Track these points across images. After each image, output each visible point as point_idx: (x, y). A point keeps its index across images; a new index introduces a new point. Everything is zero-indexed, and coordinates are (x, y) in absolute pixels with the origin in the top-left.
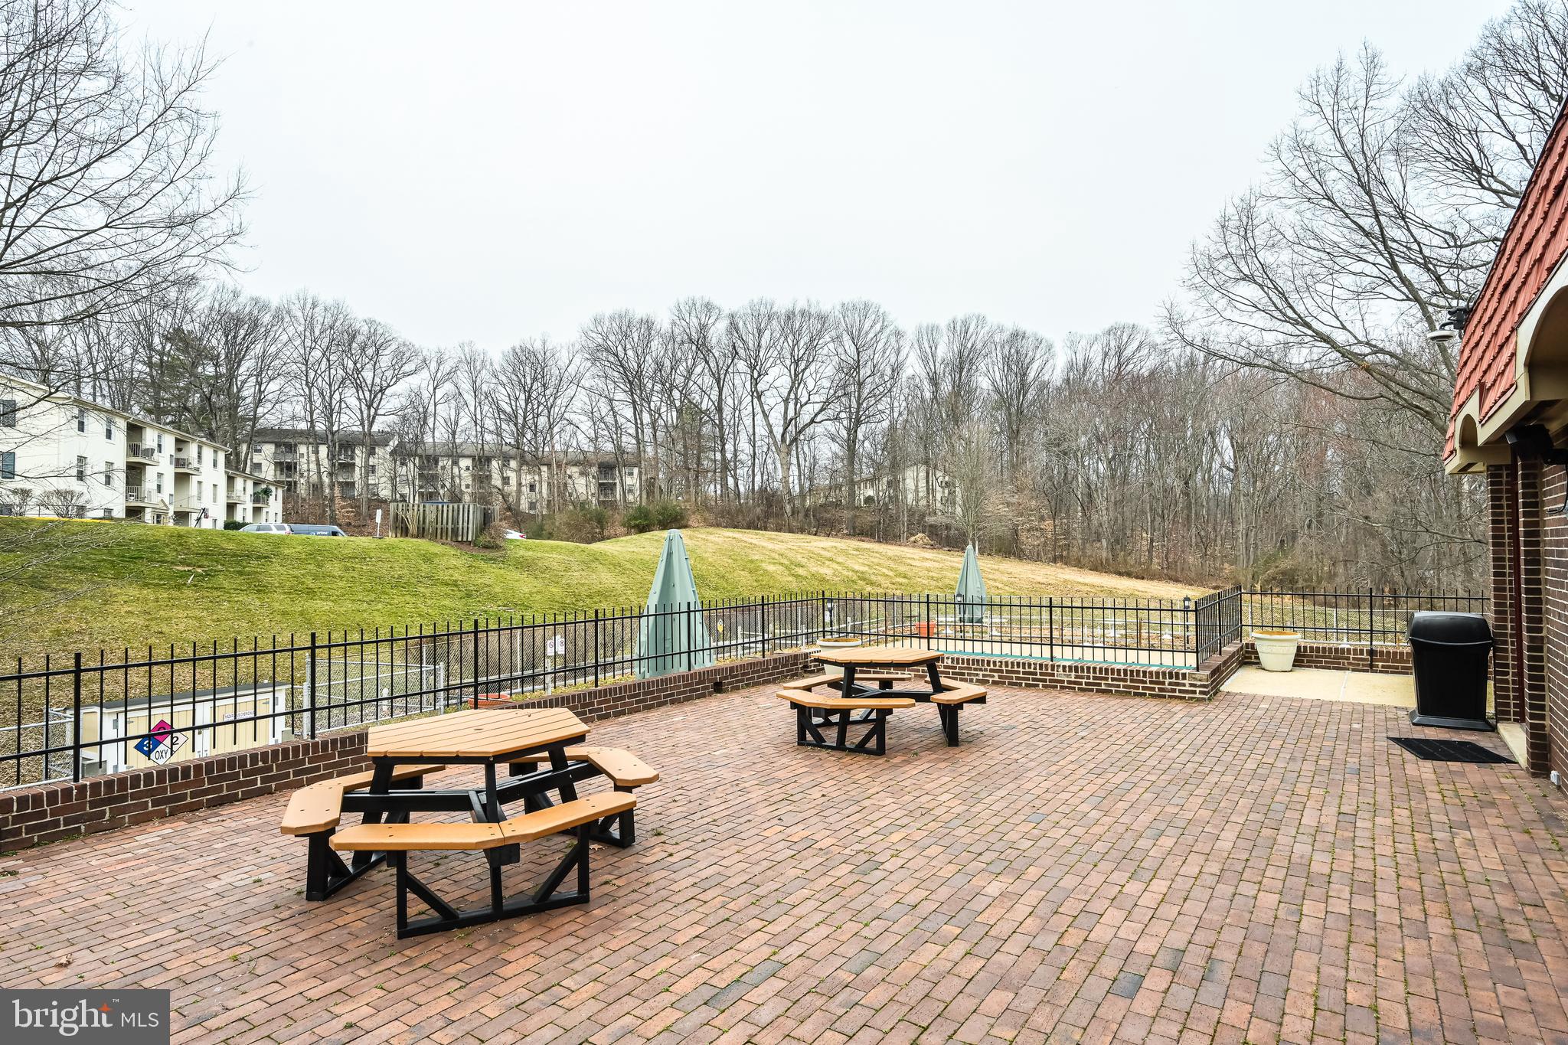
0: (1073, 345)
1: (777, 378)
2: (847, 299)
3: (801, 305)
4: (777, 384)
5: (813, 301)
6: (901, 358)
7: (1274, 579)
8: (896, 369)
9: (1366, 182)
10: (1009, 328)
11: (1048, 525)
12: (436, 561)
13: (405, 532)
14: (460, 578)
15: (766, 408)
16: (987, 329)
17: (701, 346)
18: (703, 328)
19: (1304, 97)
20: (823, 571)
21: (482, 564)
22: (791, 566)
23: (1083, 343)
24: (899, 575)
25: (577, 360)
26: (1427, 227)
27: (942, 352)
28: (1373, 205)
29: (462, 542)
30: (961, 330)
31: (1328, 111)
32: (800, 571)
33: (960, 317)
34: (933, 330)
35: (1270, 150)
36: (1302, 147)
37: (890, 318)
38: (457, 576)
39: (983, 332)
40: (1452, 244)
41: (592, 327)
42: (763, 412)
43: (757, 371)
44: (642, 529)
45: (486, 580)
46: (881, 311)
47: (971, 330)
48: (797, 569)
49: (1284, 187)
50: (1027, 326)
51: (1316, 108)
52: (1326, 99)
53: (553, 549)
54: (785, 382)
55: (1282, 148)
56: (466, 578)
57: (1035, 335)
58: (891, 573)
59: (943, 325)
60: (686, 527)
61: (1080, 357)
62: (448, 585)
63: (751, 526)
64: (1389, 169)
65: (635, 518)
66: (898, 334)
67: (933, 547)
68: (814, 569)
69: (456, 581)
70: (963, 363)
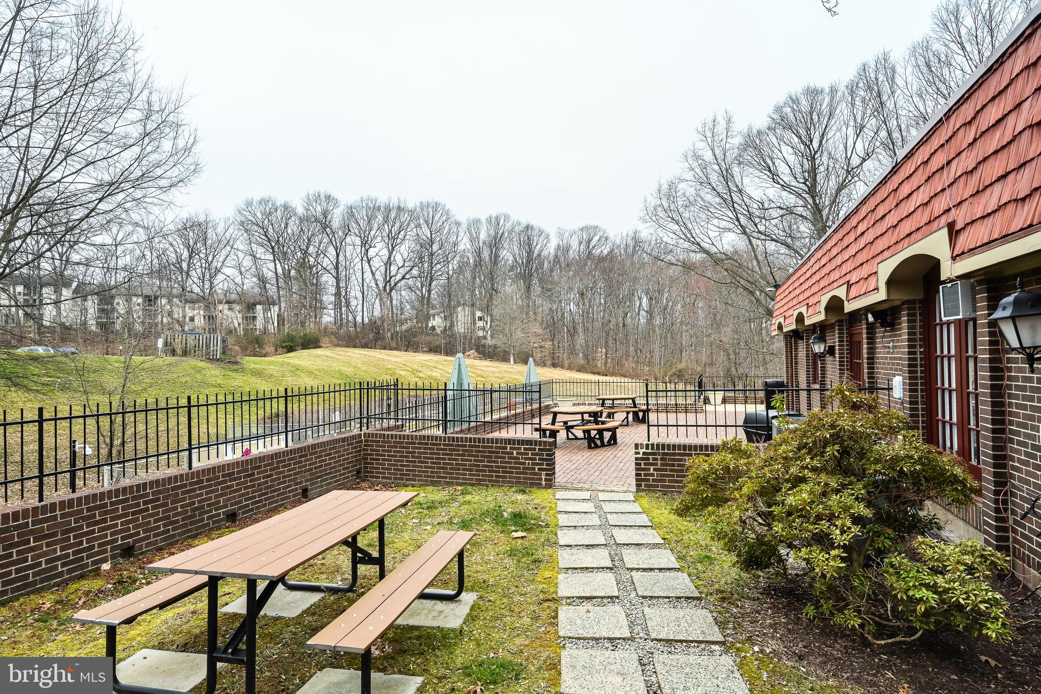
0: (561, 235)
1: (379, 250)
2: (425, 201)
3: (394, 202)
4: (380, 254)
5: (402, 200)
6: (459, 239)
7: (675, 374)
8: (455, 244)
9: (726, 176)
10: (524, 223)
11: (548, 344)
12: (203, 372)
13: (174, 353)
14: (222, 382)
15: (374, 269)
16: (510, 223)
17: (325, 226)
18: (325, 213)
19: (699, 132)
20: (434, 374)
21: (230, 373)
22: (414, 372)
23: (566, 235)
24: (478, 376)
25: (231, 230)
26: (751, 198)
27: (483, 236)
28: (728, 187)
29: (213, 359)
30: (495, 222)
31: (709, 140)
32: (421, 375)
33: (494, 215)
34: (477, 222)
35: (682, 156)
36: (697, 157)
37: (452, 213)
38: (219, 381)
39: (509, 225)
40: (761, 207)
41: (244, 207)
42: (372, 271)
43: (366, 244)
44: (290, 349)
45: (237, 383)
46: (446, 208)
47: (501, 224)
48: (418, 373)
49: (689, 176)
50: (534, 223)
51: (704, 139)
52: (709, 134)
53: (271, 363)
54: (385, 253)
55: (689, 156)
56: (225, 383)
57: (539, 228)
58: (473, 375)
59: (483, 220)
60: (320, 347)
61: (565, 242)
62: (216, 387)
63: (365, 346)
64: (736, 170)
65: (284, 342)
66: (458, 224)
67: (480, 359)
68: (429, 373)
69: (220, 384)
70: (495, 243)
